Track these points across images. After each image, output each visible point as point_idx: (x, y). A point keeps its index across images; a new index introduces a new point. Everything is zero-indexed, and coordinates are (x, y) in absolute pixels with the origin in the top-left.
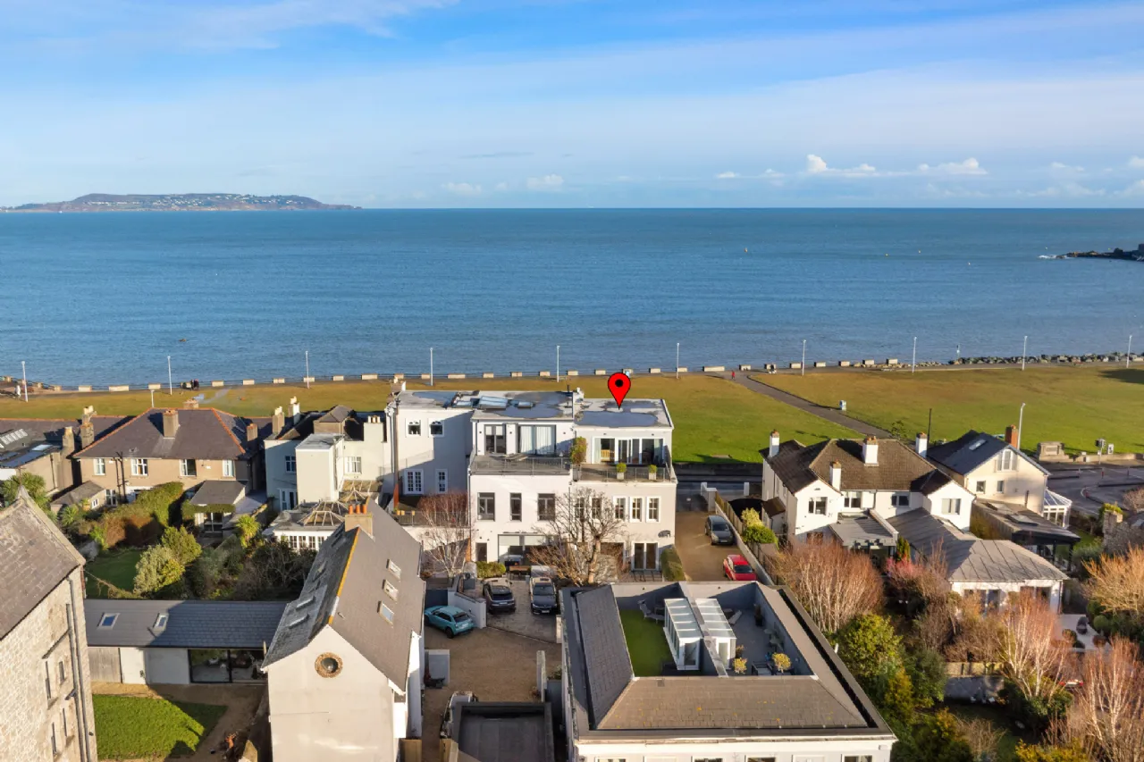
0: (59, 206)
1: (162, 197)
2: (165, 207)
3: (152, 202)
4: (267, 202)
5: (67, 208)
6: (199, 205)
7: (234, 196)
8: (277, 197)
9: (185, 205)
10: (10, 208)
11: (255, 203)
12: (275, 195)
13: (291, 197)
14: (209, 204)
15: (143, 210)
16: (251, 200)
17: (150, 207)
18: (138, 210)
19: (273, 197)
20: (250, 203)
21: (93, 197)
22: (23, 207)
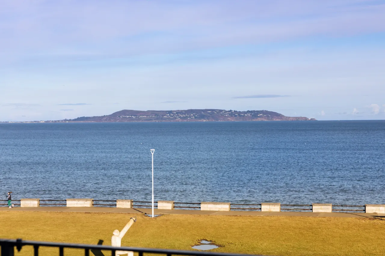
0: (100, 118)
1: (170, 112)
2: (172, 119)
3: (163, 116)
4: (244, 116)
5: (106, 120)
6: (195, 118)
7: (221, 111)
8: (251, 112)
9: (185, 118)
10: (70, 120)
11: (236, 116)
12: (250, 110)
13: (262, 112)
14: (203, 117)
15: (157, 121)
16: (232, 113)
17: (162, 119)
18: (154, 121)
19: (248, 112)
20: (232, 116)
21: (124, 112)
22: (79, 119)
